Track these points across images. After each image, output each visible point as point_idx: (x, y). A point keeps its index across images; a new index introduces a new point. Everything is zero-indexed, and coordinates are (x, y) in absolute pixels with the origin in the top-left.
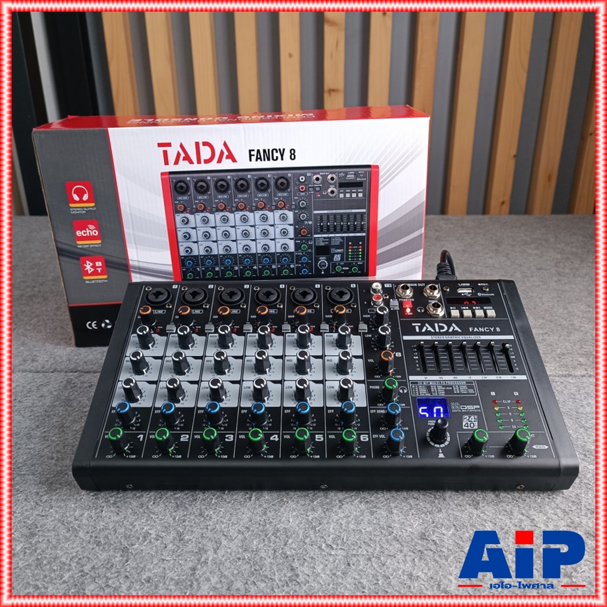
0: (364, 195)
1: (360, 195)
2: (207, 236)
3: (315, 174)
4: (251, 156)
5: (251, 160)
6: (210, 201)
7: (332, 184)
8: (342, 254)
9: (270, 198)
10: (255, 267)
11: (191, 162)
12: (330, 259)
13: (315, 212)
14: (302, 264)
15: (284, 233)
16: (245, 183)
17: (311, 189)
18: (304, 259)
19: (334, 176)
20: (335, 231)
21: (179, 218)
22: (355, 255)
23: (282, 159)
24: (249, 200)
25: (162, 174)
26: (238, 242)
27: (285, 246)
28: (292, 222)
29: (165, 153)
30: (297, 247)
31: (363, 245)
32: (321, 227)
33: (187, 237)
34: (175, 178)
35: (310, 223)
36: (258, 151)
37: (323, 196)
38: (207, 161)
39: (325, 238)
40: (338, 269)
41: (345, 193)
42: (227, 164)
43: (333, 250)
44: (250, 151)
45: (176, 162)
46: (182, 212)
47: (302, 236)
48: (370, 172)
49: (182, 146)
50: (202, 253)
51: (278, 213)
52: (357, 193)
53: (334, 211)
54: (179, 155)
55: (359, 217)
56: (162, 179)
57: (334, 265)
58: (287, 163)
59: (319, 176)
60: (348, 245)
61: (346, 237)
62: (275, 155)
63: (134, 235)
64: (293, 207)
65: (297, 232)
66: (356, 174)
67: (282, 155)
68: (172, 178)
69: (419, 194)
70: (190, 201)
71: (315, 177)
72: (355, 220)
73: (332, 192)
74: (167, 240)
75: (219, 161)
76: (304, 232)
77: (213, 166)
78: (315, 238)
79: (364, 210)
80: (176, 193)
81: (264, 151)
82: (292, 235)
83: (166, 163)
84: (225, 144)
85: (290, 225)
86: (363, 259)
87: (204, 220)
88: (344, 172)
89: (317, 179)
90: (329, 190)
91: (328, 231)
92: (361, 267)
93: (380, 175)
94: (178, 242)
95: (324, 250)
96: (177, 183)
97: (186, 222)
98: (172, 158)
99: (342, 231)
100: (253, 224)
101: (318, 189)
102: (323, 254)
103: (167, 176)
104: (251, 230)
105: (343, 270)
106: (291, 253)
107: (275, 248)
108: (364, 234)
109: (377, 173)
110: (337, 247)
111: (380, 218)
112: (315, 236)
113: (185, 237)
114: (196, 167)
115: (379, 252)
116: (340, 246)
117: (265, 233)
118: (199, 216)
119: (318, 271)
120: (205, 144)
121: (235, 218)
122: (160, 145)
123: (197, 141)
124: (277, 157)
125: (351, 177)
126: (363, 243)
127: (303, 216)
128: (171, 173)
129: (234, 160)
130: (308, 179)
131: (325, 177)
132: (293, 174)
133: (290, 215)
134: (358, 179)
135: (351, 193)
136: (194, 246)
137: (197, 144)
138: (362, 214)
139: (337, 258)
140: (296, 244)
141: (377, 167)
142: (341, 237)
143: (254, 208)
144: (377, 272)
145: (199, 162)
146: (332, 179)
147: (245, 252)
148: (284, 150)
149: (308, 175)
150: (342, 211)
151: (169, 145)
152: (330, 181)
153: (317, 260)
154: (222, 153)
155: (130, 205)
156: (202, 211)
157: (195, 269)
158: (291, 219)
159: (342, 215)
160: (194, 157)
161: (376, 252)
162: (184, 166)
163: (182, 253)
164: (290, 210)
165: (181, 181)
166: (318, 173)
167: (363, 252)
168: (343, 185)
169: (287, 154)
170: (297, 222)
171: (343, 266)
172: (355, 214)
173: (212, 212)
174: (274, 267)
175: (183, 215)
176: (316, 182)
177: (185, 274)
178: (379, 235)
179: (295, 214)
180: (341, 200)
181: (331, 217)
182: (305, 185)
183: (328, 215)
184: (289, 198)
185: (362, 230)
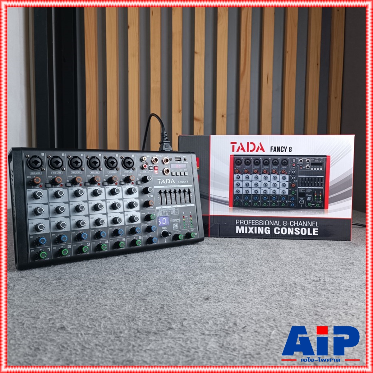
0: (323, 169)
1: (321, 169)
2: (247, 185)
3: (300, 158)
4: (271, 149)
5: (271, 151)
6: (250, 169)
7: (308, 164)
8: (311, 197)
9: (278, 169)
10: (269, 202)
11: (244, 151)
12: (305, 199)
13: (299, 176)
14: (292, 201)
15: (284, 185)
16: (268, 161)
17: (298, 165)
18: (293, 199)
19: (309, 160)
20: (308, 186)
21: (235, 176)
22: (318, 198)
23: (285, 151)
24: (269, 169)
25: (231, 156)
26: (262, 188)
27: (284, 192)
28: (288, 180)
29: (233, 147)
30: (290, 192)
31: (322, 193)
32: (302, 183)
33: (238, 185)
34: (236, 158)
35: (297, 181)
36: (275, 147)
37: (303, 169)
38: (251, 151)
39: (303, 189)
40: (309, 204)
41: (314, 168)
42: (260, 153)
43: (307, 195)
44: (271, 147)
45: (238, 151)
46: (237, 173)
47: (293, 187)
48: (326, 159)
49: (241, 144)
50: (244, 193)
51: (282, 176)
52: (320, 168)
53: (308, 176)
54: (239, 147)
55: (320, 180)
56: (230, 158)
57: (308, 202)
58: (287, 153)
59: (302, 160)
60: (314, 193)
61: (314, 189)
62: (283, 149)
63: (214, 183)
64: (289, 173)
65: (290, 185)
66: (319, 159)
67: (285, 150)
68: (235, 158)
69: (350, 170)
70: (241, 168)
71: (300, 160)
72: (318, 181)
73: (308, 167)
74: (229, 186)
75: (257, 151)
76: (293, 185)
77: (254, 153)
78: (299, 189)
79: (323, 176)
80: (235, 164)
81: (278, 147)
82: (287, 186)
83: (233, 151)
84: (260, 144)
85: (287, 182)
86: (322, 200)
87: (247, 177)
88: (314, 158)
89: (301, 161)
90: (306, 166)
91: (305, 186)
92: (321, 204)
93: (331, 160)
94: (233, 187)
95: (303, 195)
96: (237, 160)
97: (238, 178)
98: (236, 149)
99: (311, 186)
100: (269, 180)
101: (301, 165)
102: (302, 197)
103: (233, 157)
104: (268, 183)
105: (311, 205)
106: (287, 195)
107: (279, 192)
108: (322, 188)
109: (330, 159)
110: (309, 194)
111: (331, 180)
112: (299, 187)
113: (237, 185)
114: (246, 153)
115: (330, 197)
116: (311, 193)
117: (275, 185)
118: (245, 175)
119: (299, 205)
120: (252, 143)
121: (261, 177)
122: (232, 143)
123: (248, 142)
124: (283, 151)
125: (317, 161)
126: (322, 192)
127: (293, 178)
128: (235, 155)
129: (264, 151)
130: (297, 161)
131: (304, 160)
132: (290, 158)
133: (287, 177)
134: (320, 162)
135: (317, 168)
136: (241, 190)
137: (248, 143)
138: (322, 178)
139: (309, 199)
140: (289, 191)
141: (329, 157)
142: (311, 189)
143: (270, 173)
144: (329, 207)
145: (248, 151)
146: (308, 161)
147: (264, 194)
148: (287, 147)
149: (297, 159)
150: (312, 176)
151: (235, 143)
152: (307, 162)
153: (299, 200)
154: (259, 147)
155: (214, 169)
156: (246, 173)
157: (240, 201)
158: (287, 179)
159: (312, 178)
160: (246, 149)
161: (328, 197)
162: (241, 152)
163: (235, 192)
164: (287, 174)
165: (238, 159)
166: (302, 158)
167: (322, 196)
168: (313, 164)
169: (288, 149)
170: (291, 180)
171: (311, 203)
172: (318, 178)
173: (251, 174)
174: (278, 202)
175: (237, 175)
176: (300, 162)
177: (234, 203)
178: (330, 189)
179: (290, 177)
180: (312, 171)
181: (307, 179)
182: (295, 163)
183: (305, 178)
184: (287, 169)
185: (321, 186)
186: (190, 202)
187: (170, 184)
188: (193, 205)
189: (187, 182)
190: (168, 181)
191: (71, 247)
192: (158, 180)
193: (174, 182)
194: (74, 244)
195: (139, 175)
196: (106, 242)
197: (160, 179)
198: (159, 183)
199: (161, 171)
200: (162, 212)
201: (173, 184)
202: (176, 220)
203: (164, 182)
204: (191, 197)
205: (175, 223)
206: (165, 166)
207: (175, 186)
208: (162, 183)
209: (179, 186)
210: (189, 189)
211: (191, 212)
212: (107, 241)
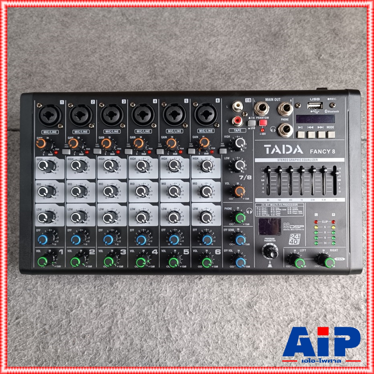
186: (335, 193)
187: (291, 156)
188: (342, 200)
189: (331, 151)
190: (287, 149)
191: (95, 252)
192: (265, 146)
193: (300, 151)
194: (100, 249)
195: (225, 137)
196: (153, 252)
197: (270, 146)
198: (268, 152)
199: (273, 128)
200: (269, 209)
201: (298, 155)
202: (298, 227)
203: (278, 151)
204: (338, 184)
205: (295, 232)
206: (284, 119)
207: (301, 160)
208: (272, 153)
209: (311, 160)
210: (335, 168)
211: (333, 215)
212: (156, 250)
